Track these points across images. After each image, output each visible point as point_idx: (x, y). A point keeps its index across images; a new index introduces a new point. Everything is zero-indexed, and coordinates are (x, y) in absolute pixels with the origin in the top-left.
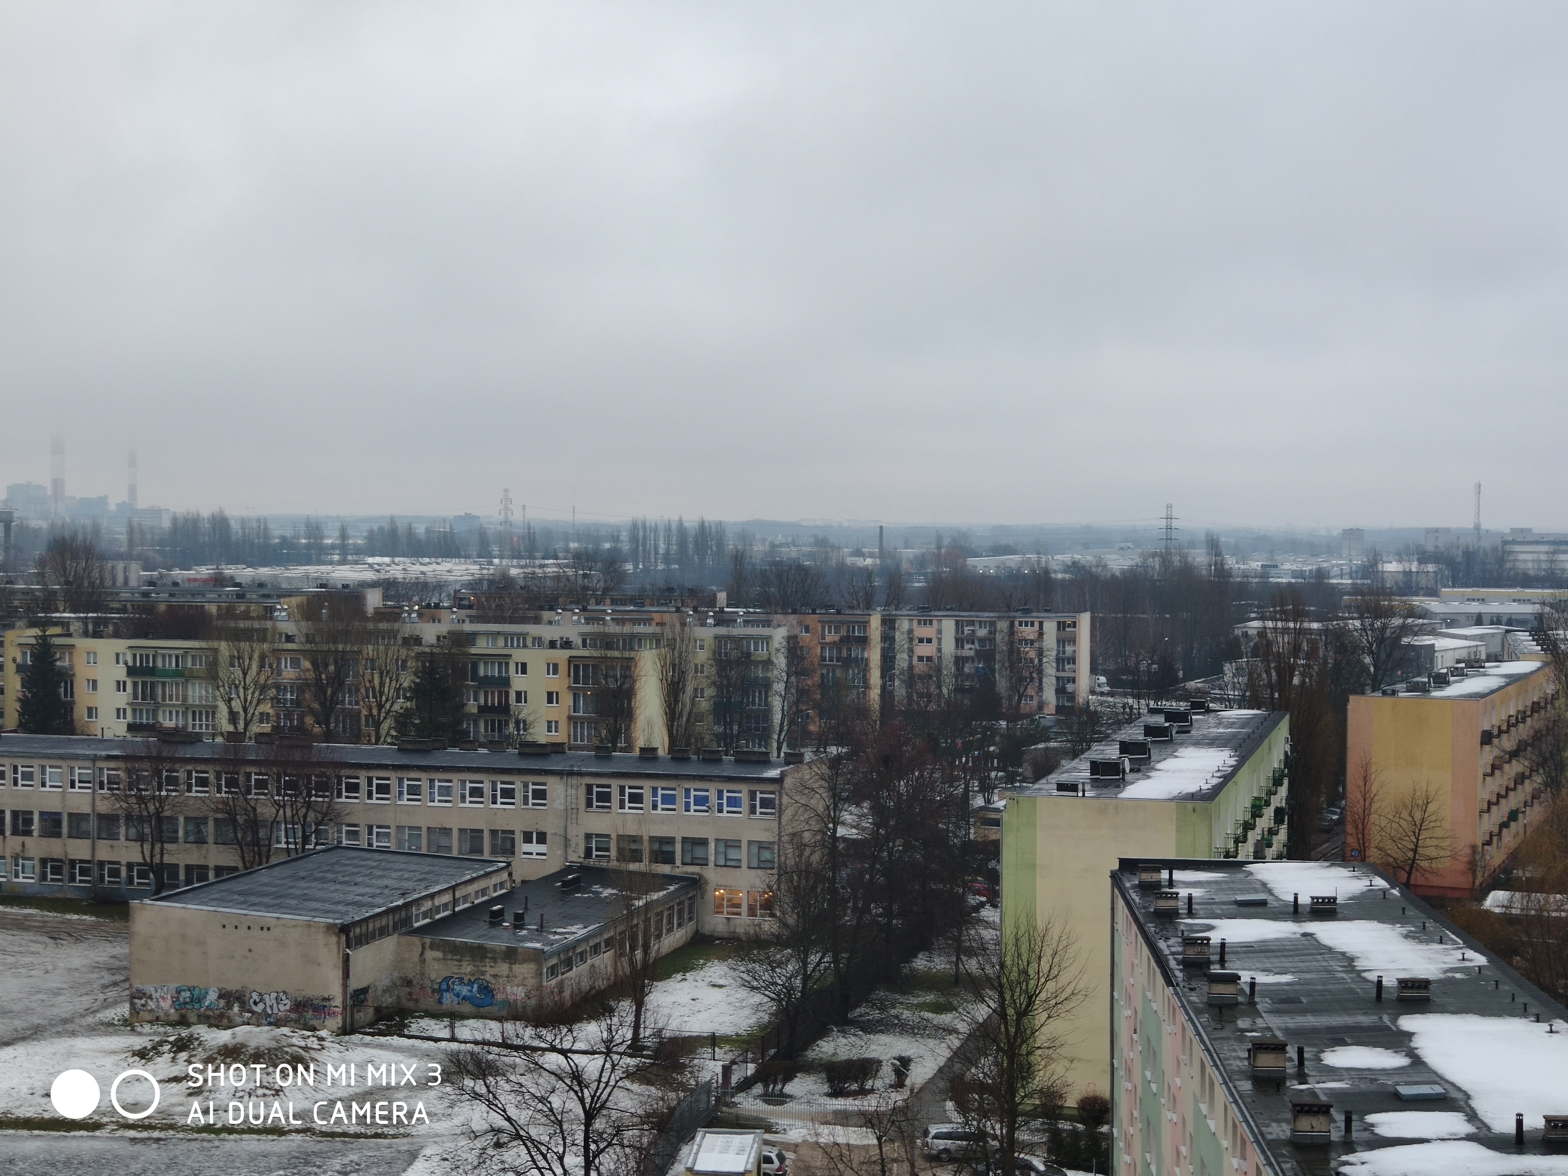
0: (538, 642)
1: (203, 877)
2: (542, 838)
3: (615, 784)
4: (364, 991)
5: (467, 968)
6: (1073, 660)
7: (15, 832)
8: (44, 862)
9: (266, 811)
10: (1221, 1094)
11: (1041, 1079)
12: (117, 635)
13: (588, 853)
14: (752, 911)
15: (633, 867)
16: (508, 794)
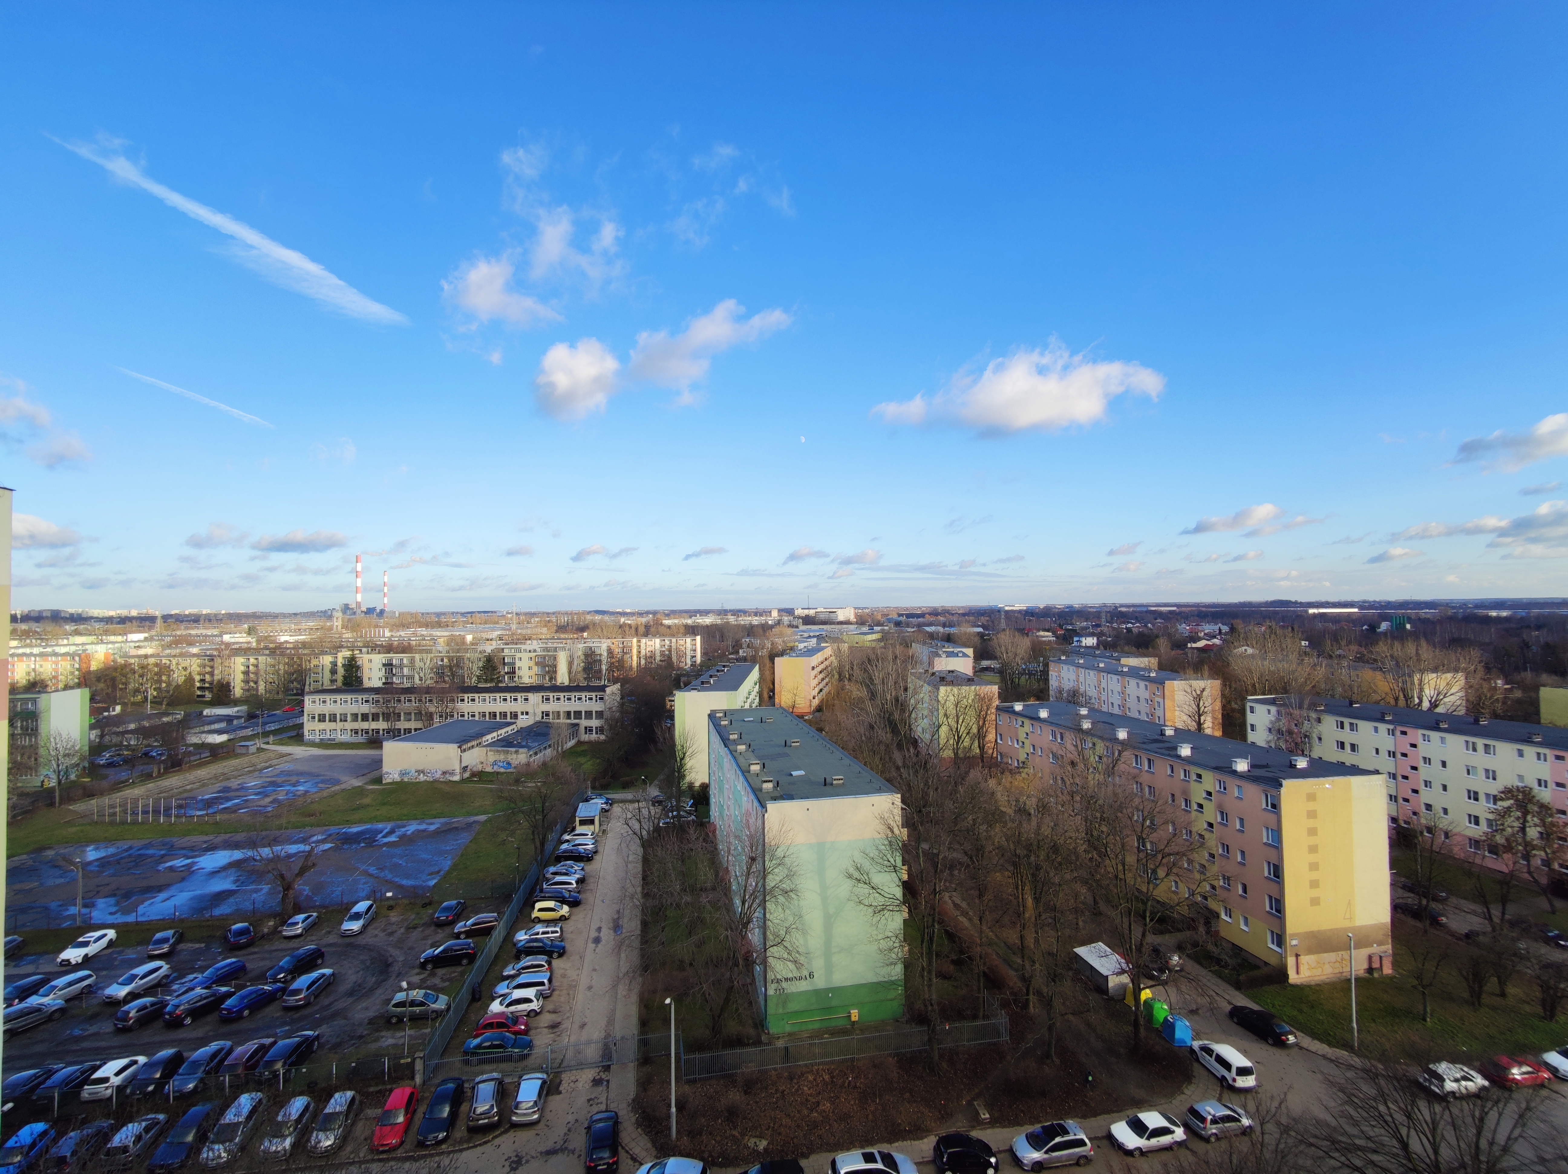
0: (525, 651)
1: (410, 732)
2: (527, 713)
3: (551, 695)
4: (467, 767)
5: (502, 757)
6: (695, 650)
7: (341, 720)
8: (352, 730)
9: (432, 709)
10: (741, 778)
11: (688, 779)
12: (379, 653)
13: (543, 717)
14: (597, 733)
15: (558, 721)
16: (516, 700)
